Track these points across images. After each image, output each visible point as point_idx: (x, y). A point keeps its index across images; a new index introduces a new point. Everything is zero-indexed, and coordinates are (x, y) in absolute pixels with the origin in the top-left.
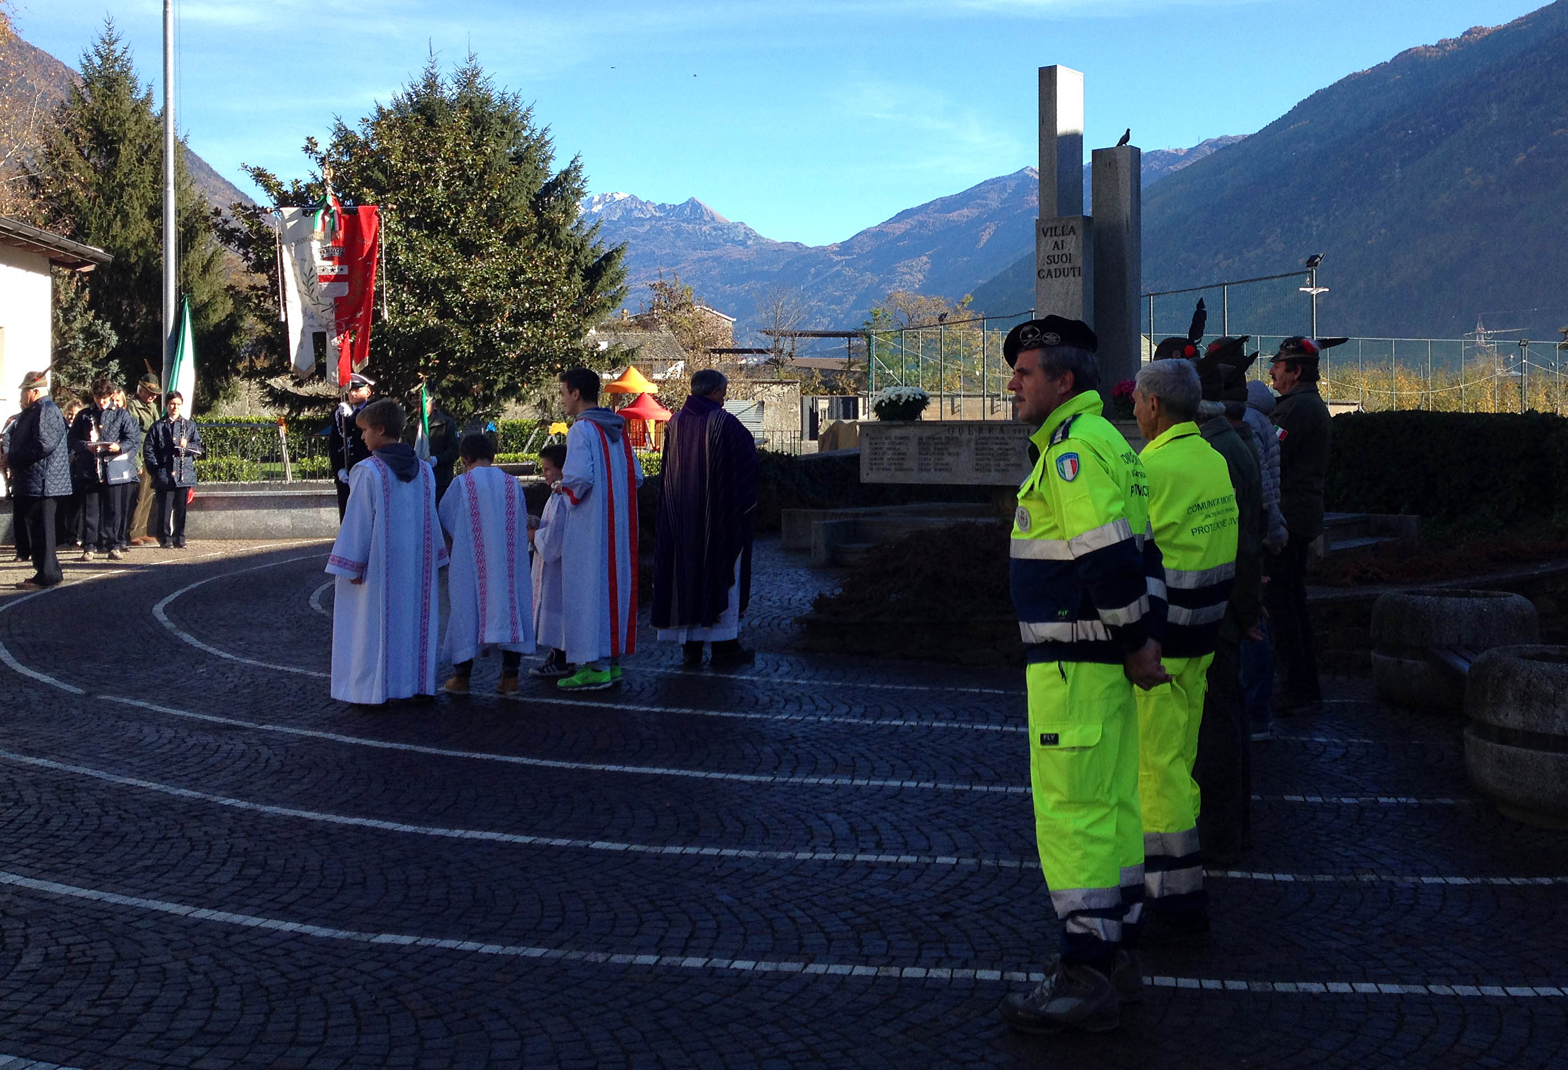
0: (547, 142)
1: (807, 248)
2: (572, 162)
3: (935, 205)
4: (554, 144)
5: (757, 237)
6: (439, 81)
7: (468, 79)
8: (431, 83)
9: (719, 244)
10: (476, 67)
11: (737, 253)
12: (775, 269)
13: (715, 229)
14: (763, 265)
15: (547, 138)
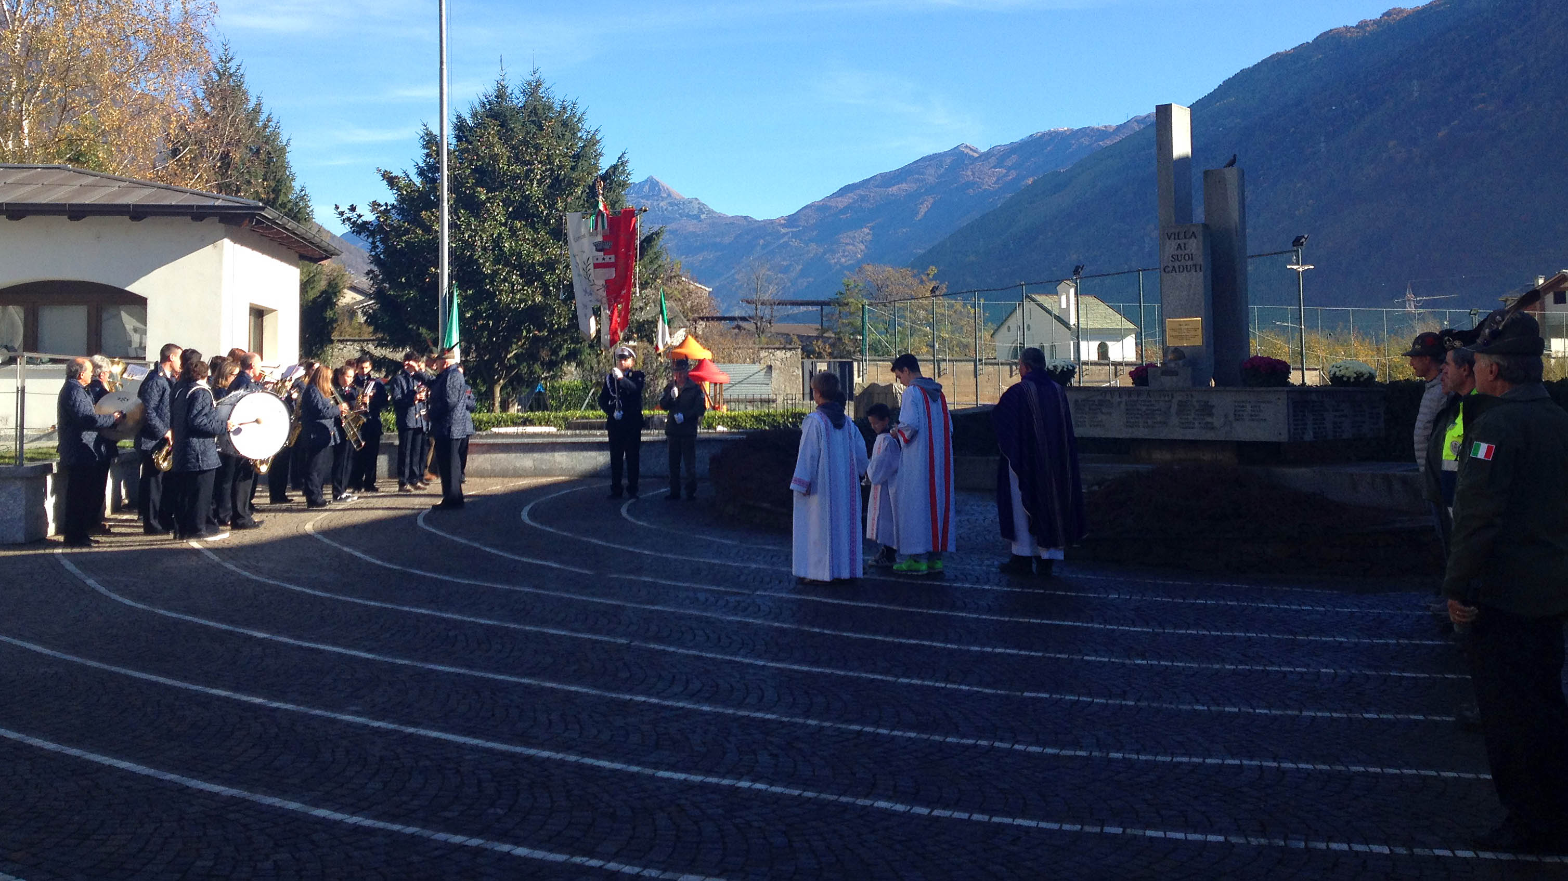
0: (598, 142)
1: (756, 221)
2: (620, 158)
3: (876, 180)
4: (603, 143)
5: (711, 212)
6: (509, 91)
7: (533, 90)
8: (501, 94)
9: (674, 219)
10: (538, 80)
11: (691, 226)
12: (727, 240)
13: (671, 204)
14: (715, 236)
15: (598, 138)
